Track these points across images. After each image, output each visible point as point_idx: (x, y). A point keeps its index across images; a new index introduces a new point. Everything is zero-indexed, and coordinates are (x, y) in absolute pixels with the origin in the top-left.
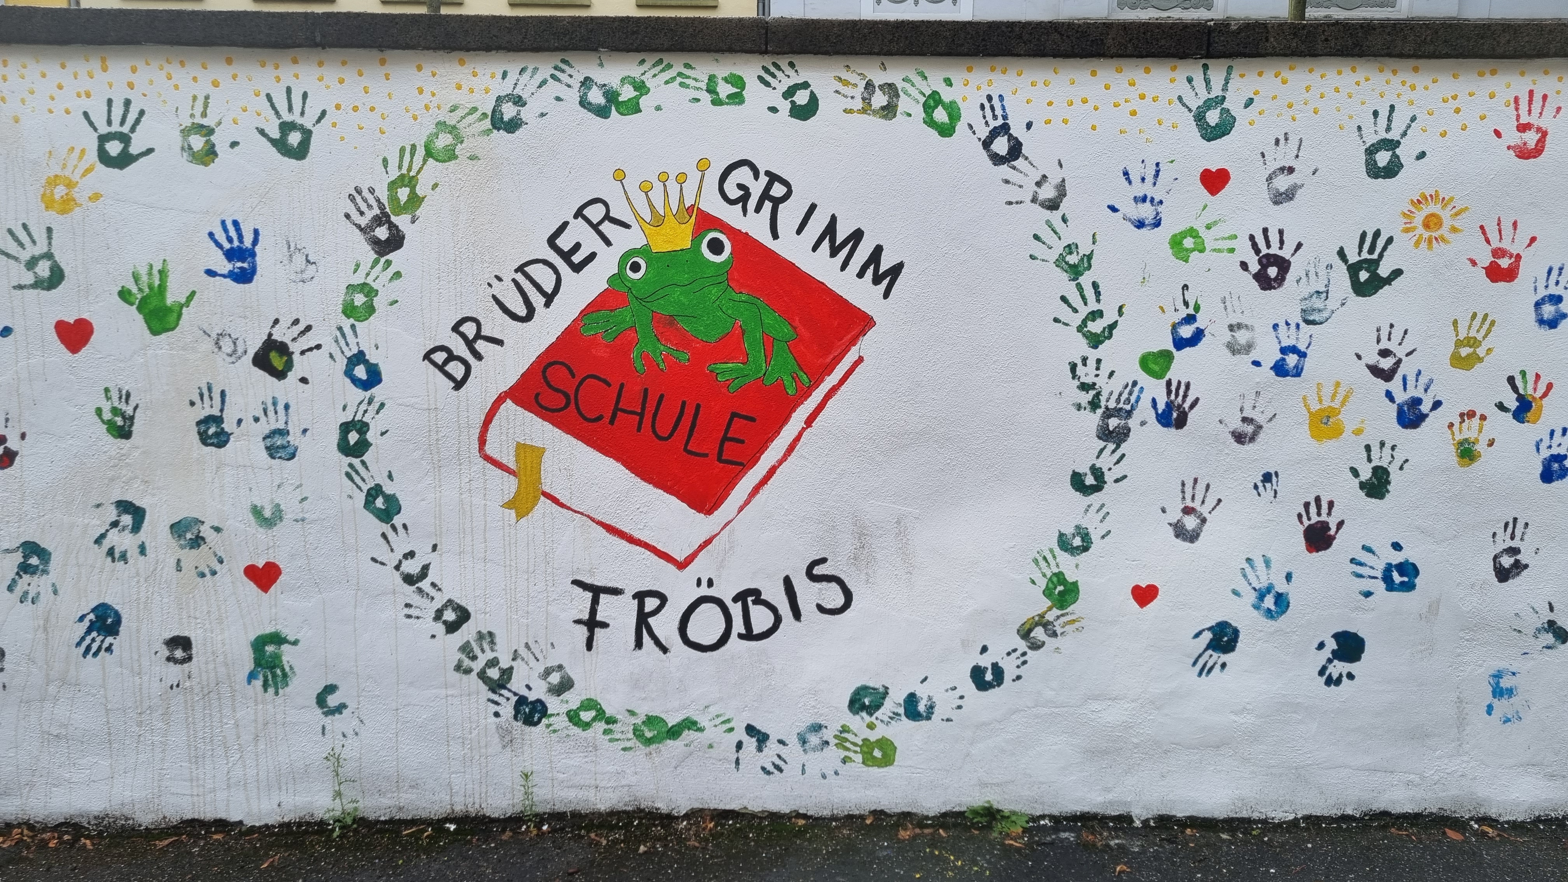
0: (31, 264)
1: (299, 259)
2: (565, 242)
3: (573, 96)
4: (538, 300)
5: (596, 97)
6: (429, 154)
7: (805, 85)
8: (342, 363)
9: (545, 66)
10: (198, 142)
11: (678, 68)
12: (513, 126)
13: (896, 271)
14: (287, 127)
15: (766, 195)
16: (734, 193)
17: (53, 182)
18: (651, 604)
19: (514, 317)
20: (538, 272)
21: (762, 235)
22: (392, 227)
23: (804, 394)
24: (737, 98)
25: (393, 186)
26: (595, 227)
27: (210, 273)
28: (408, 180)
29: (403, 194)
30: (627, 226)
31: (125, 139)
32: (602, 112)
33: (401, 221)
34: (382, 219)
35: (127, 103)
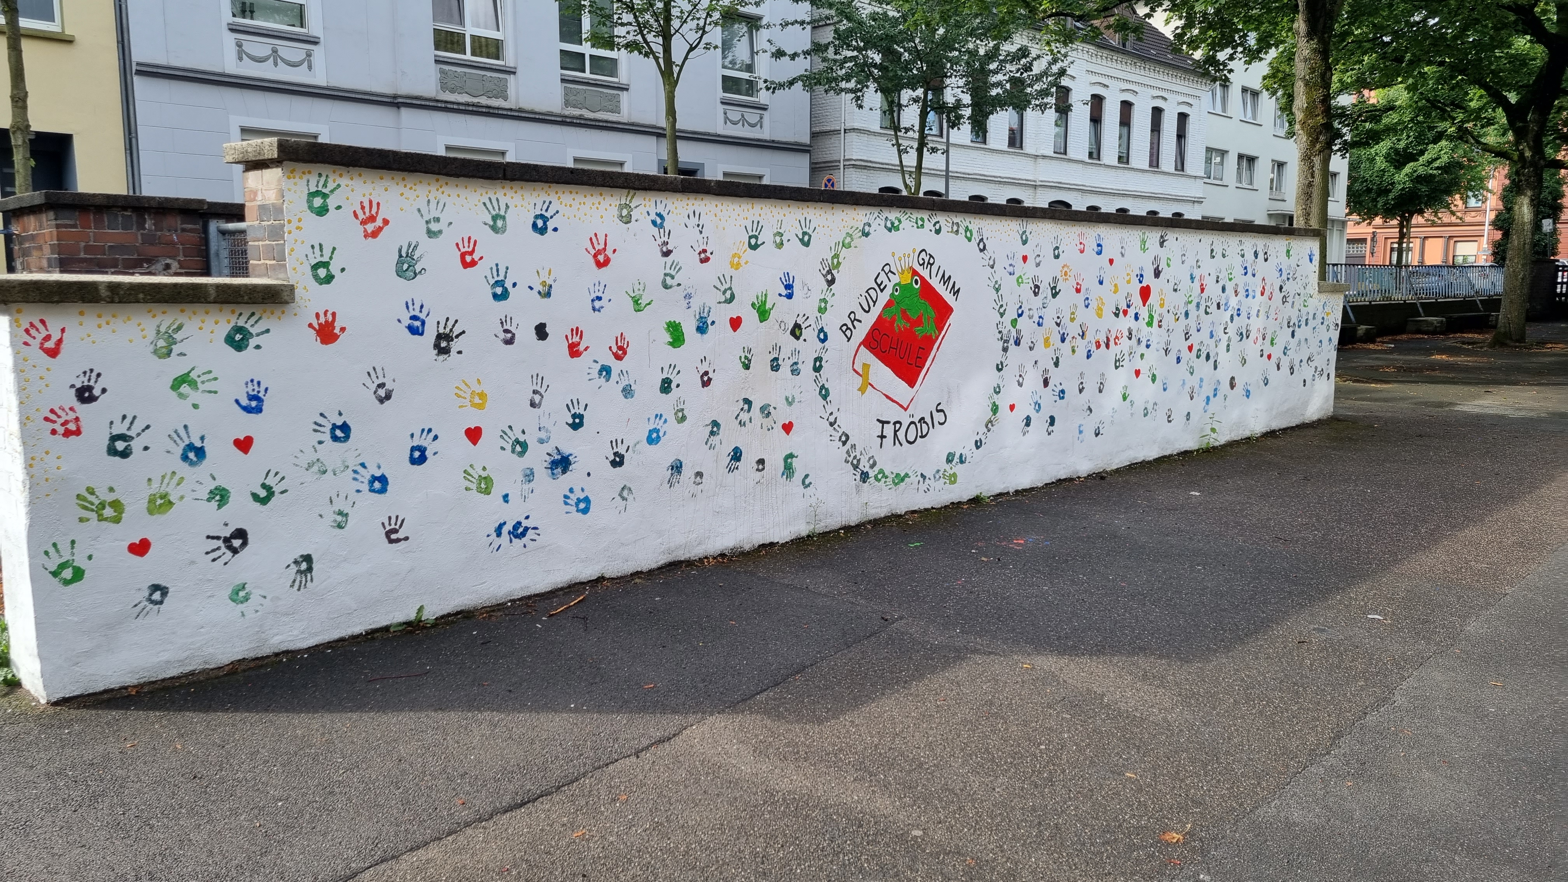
0: (724, 292)
1: (806, 288)
2: (879, 282)
3: (883, 223)
4: (871, 304)
5: (889, 225)
6: (843, 245)
7: (938, 222)
8: (817, 331)
9: (875, 211)
10: (778, 239)
11: (909, 214)
12: (867, 234)
13: (958, 290)
14: (804, 233)
15: (929, 263)
16: (921, 262)
17: (734, 256)
18: (898, 426)
19: (865, 311)
20: (872, 292)
21: (927, 278)
22: (832, 275)
23: (937, 338)
24: (922, 226)
25: (833, 258)
26: (887, 274)
27: (780, 295)
28: (836, 256)
29: (835, 261)
30: (894, 274)
31: (756, 237)
32: (890, 230)
33: (834, 272)
34: (829, 272)
35: (758, 222)
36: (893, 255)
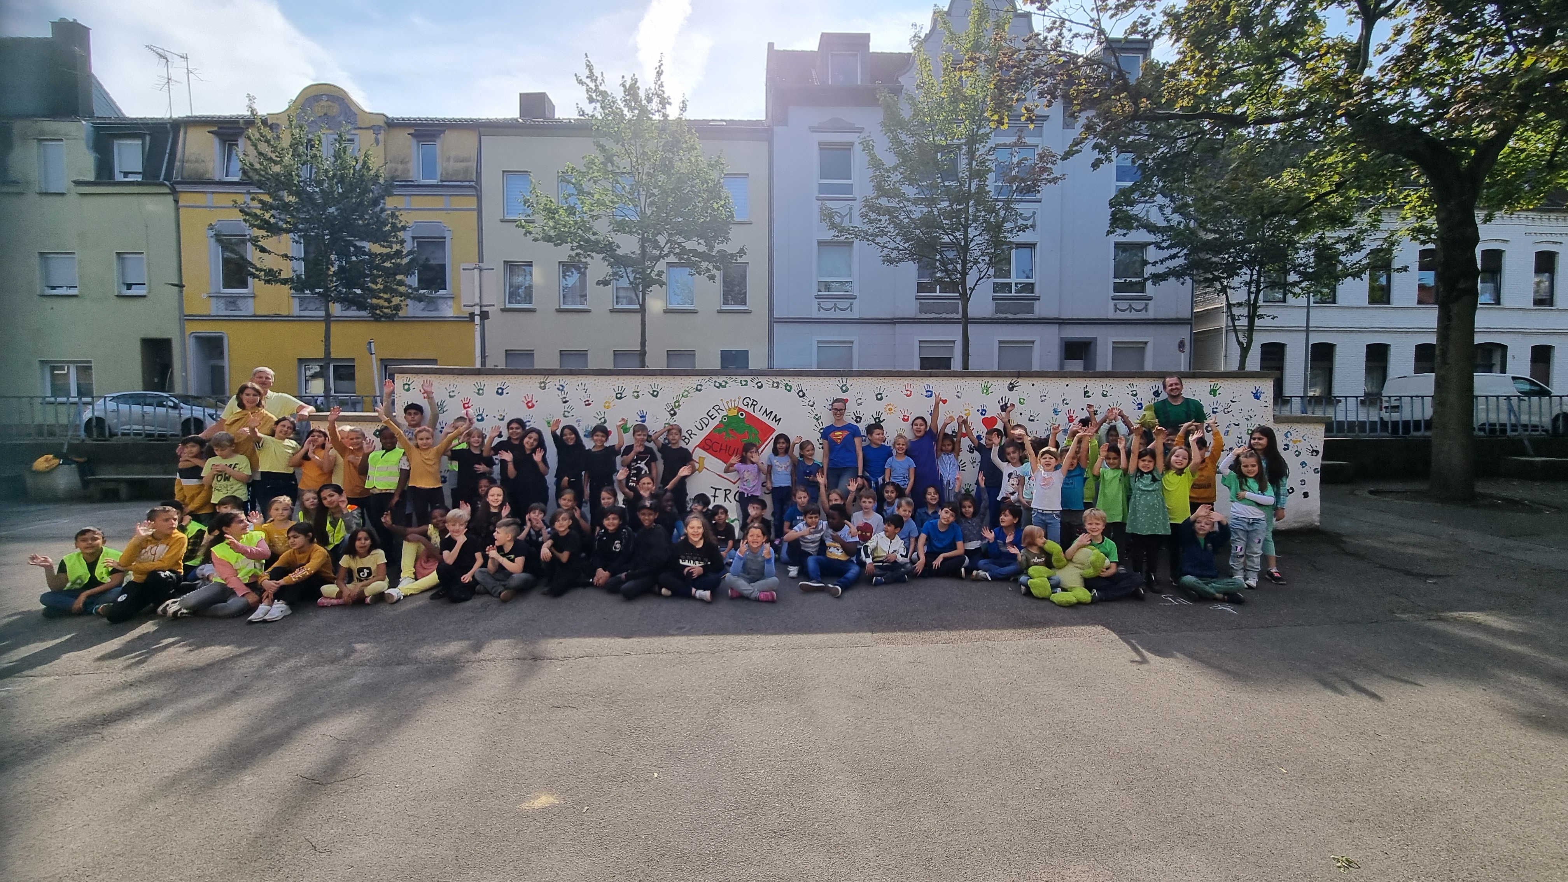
1: (655, 418)
2: (710, 414)
3: (712, 384)
4: (704, 426)
5: (717, 384)
6: (683, 396)
7: (760, 382)
9: (707, 378)
10: (636, 394)
11: (735, 379)
12: (700, 390)
13: (779, 419)
14: (654, 391)
15: (752, 404)
16: (746, 404)
17: (606, 403)
19: (699, 429)
20: (704, 420)
21: (751, 412)
22: (674, 411)
23: (761, 445)
24: (746, 385)
25: (675, 403)
26: (717, 411)
28: (678, 402)
29: (677, 404)
30: (723, 410)
31: (621, 394)
32: (718, 387)
33: (676, 410)
34: (672, 409)
35: (622, 387)
36: (722, 400)
